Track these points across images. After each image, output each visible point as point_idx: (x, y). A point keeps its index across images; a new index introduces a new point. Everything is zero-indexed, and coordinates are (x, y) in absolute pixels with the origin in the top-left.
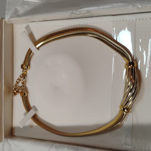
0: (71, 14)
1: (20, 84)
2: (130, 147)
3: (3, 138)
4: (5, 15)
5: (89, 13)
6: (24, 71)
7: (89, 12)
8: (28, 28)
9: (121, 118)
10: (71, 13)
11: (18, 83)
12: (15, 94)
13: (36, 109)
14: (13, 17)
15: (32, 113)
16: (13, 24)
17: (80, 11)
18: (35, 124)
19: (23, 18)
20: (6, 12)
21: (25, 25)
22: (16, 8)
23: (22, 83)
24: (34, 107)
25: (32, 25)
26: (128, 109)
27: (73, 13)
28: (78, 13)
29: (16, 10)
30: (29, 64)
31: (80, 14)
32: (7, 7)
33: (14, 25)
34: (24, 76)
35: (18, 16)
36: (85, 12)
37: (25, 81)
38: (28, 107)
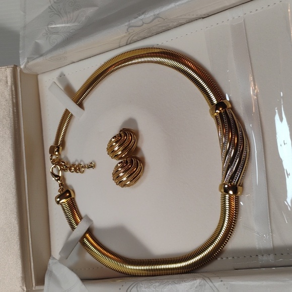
0: (128, 29)
3: (34, 284)
4: (19, 59)
5: (158, 19)
7: (157, 17)
10: (127, 27)
13: (89, 220)
17: (142, 20)
20: (20, 52)
22: (36, 43)
27: (131, 25)
28: (140, 23)
31: (143, 25)
32: (21, 44)
33: (40, 77)
36: (151, 18)
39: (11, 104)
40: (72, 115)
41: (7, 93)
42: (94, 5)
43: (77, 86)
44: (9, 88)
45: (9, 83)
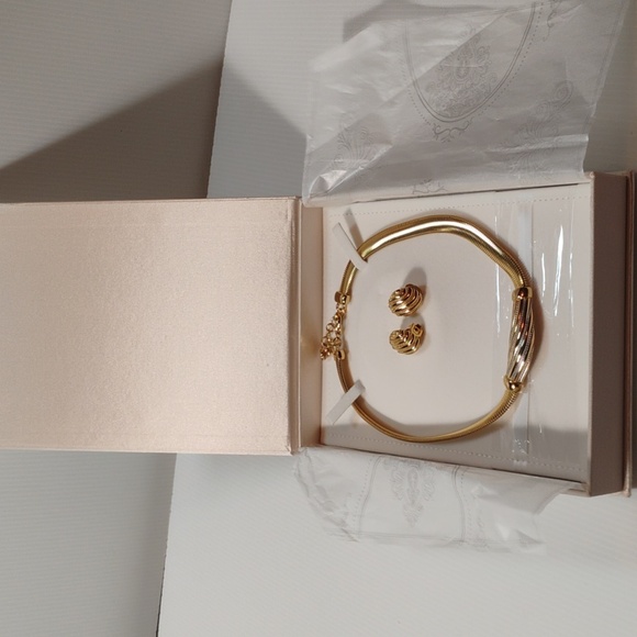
1: (334, 335)
2: (525, 463)
6: (341, 306)
8: (349, 215)
9: (502, 410)
11: (330, 331)
12: (325, 354)
13: (362, 387)
14: (317, 196)
15: (354, 393)
16: (322, 209)
17: (427, 187)
18: (361, 420)
19: (333, 198)
21: (343, 209)
22: (320, 177)
23: (338, 333)
24: (359, 381)
25: (355, 209)
26: (517, 385)
28: (425, 190)
29: (322, 182)
30: (350, 293)
32: (304, 177)
34: (341, 318)
35: (327, 193)
37: (343, 329)
38: (347, 383)
39: (289, 244)
40: (357, 270)
41: (286, 229)
42: (388, 142)
43: (365, 236)
44: (289, 223)
45: (289, 218)
